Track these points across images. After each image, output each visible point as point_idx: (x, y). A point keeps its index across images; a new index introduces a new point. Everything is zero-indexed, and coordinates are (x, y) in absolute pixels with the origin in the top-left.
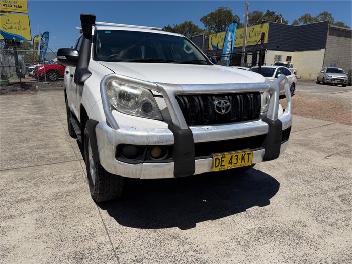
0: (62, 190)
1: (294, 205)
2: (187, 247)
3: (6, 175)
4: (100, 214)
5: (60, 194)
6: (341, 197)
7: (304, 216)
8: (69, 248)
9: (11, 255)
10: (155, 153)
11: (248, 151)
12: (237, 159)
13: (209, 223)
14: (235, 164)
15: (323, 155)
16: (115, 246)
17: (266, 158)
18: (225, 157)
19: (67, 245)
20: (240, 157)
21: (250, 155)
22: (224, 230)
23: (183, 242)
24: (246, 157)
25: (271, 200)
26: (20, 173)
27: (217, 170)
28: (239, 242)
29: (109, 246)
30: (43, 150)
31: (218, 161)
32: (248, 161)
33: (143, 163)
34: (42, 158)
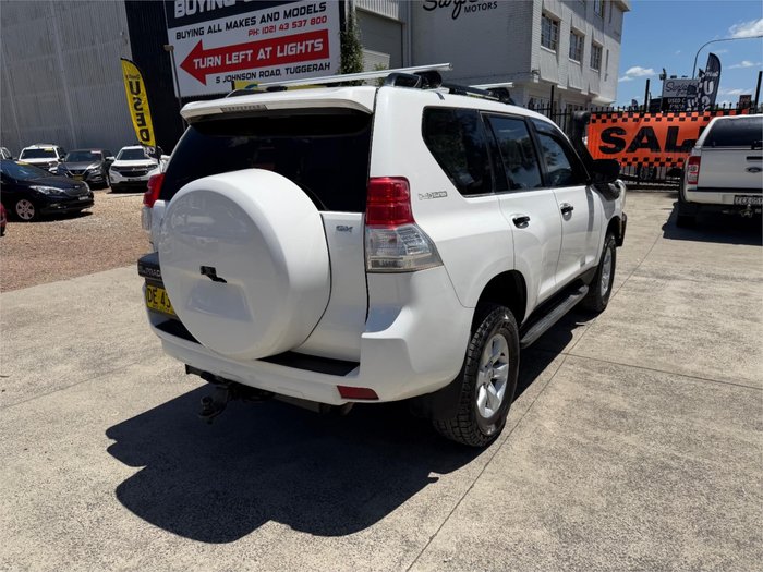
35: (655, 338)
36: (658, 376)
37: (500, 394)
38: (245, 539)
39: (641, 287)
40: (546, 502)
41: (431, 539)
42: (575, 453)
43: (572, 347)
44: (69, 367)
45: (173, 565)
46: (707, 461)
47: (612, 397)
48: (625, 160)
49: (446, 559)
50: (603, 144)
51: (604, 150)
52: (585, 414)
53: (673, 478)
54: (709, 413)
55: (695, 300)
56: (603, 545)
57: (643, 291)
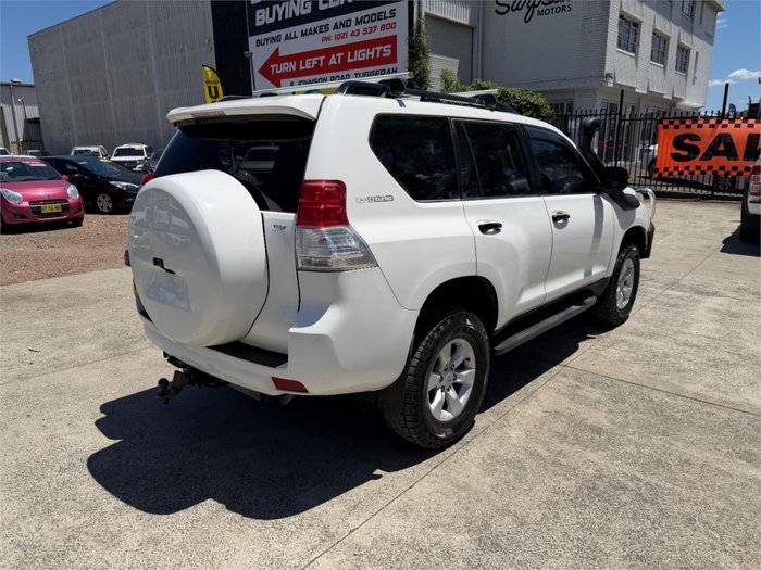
35: (666, 356)
36: (654, 395)
37: (463, 400)
38: (181, 513)
39: (673, 302)
40: (478, 509)
41: (351, 532)
42: (531, 465)
43: (574, 360)
44: (93, 347)
45: (111, 529)
46: (669, 486)
47: (594, 413)
48: (698, 168)
49: (358, 553)
50: (675, 151)
51: (675, 157)
52: (559, 427)
53: (624, 498)
54: (694, 436)
55: (728, 318)
56: (520, 557)
57: (674, 306)
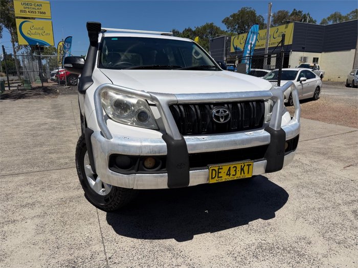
0: (66, 195)
1: (301, 219)
2: (180, 260)
3: (16, 179)
4: (99, 221)
5: (64, 200)
6: (354, 212)
7: (310, 232)
8: (64, 256)
9: (8, 260)
10: (148, 163)
11: (247, 162)
12: (235, 170)
13: (208, 235)
14: (233, 175)
15: (342, 165)
16: (109, 255)
17: (268, 170)
18: (222, 168)
19: (62, 252)
20: (239, 169)
21: (250, 167)
22: (222, 243)
23: (178, 255)
24: (246, 168)
25: (276, 213)
26: (30, 178)
27: (214, 181)
28: (236, 257)
29: (102, 255)
30: (55, 154)
31: (214, 172)
32: (248, 173)
33: (135, 173)
34: (52, 162)
36: (38, 169)
